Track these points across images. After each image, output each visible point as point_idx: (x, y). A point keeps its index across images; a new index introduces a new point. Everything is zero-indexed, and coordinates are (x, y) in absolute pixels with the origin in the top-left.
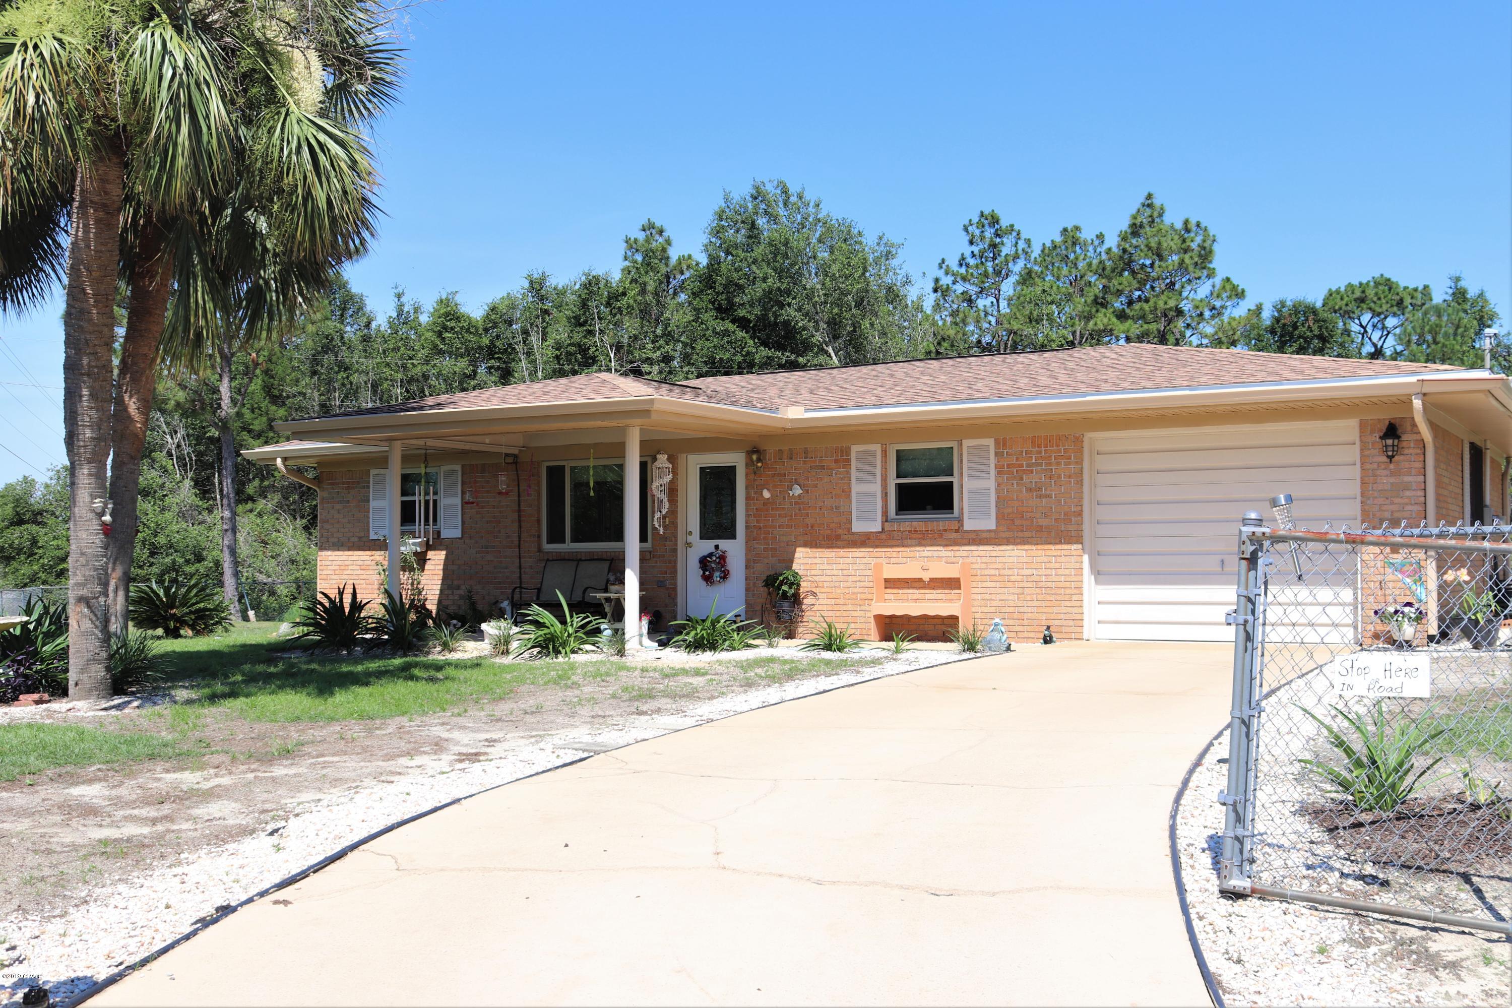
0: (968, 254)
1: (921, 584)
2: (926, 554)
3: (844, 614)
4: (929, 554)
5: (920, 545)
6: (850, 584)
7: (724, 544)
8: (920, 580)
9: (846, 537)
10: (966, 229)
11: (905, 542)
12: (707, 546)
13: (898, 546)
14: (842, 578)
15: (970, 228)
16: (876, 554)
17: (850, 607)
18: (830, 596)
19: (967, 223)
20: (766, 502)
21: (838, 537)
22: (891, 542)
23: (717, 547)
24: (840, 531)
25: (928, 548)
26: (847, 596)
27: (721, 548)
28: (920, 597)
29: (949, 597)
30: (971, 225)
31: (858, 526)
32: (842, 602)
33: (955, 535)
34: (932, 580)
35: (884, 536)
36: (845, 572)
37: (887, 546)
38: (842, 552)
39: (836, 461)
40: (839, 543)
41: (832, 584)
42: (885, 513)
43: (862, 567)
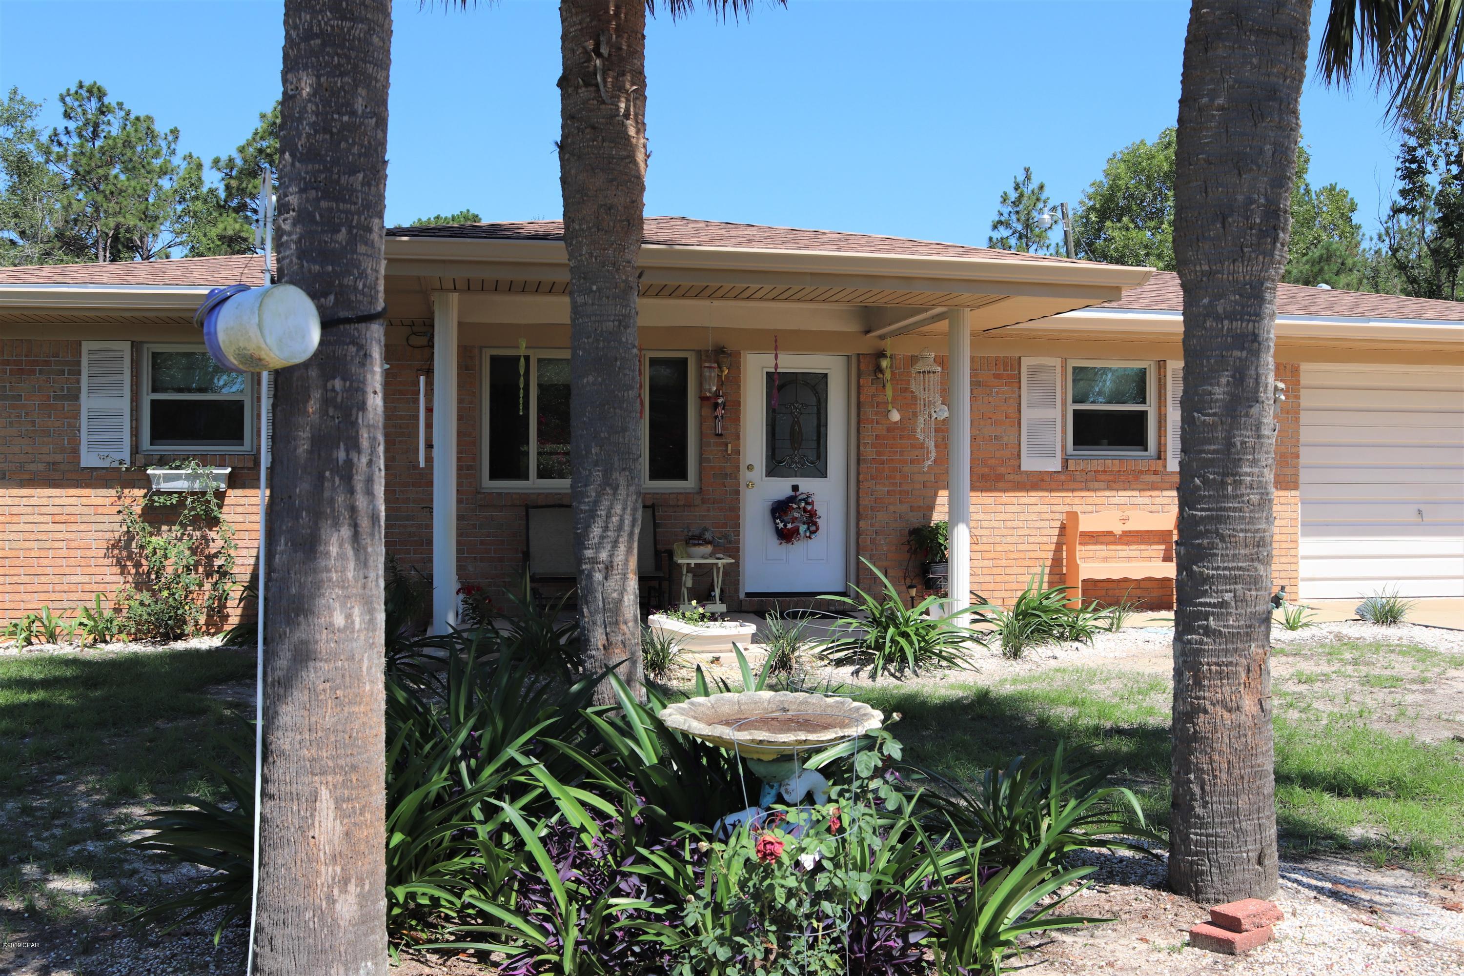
0: (61, 129)
1: (1112, 539)
2: (1117, 500)
3: (1008, 578)
4: (1122, 501)
5: (1110, 488)
6: (1015, 539)
7: (807, 485)
8: (1110, 533)
9: (1011, 477)
10: (62, 99)
11: (1091, 485)
12: (781, 487)
13: (1081, 490)
14: (1005, 532)
15: (68, 99)
16: (1053, 501)
17: (1015, 570)
18: (988, 555)
19: (64, 92)
20: (892, 428)
21: (1000, 477)
22: (1072, 485)
23: (795, 488)
24: (1002, 470)
25: (1121, 493)
26: (1012, 556)
27: (802, 489)
28: (1110, 554)
29: (1146, 554)
30: (69, 95)
31: (1029, 464)
32: (1004, 563)
33: (1154, 478)
34: (1125, 533)
35: (1063, 477)
36: (1009, 524)
37: (1067, 490)
38: (1005, 497)
39: (997, 376)
40: (1001, 485)
41: (991, 540)
42: (1064, 447)
43: (1034, 517)
